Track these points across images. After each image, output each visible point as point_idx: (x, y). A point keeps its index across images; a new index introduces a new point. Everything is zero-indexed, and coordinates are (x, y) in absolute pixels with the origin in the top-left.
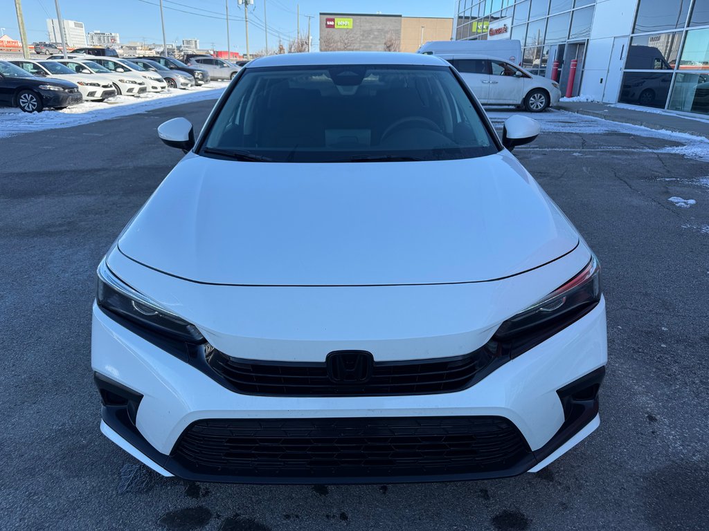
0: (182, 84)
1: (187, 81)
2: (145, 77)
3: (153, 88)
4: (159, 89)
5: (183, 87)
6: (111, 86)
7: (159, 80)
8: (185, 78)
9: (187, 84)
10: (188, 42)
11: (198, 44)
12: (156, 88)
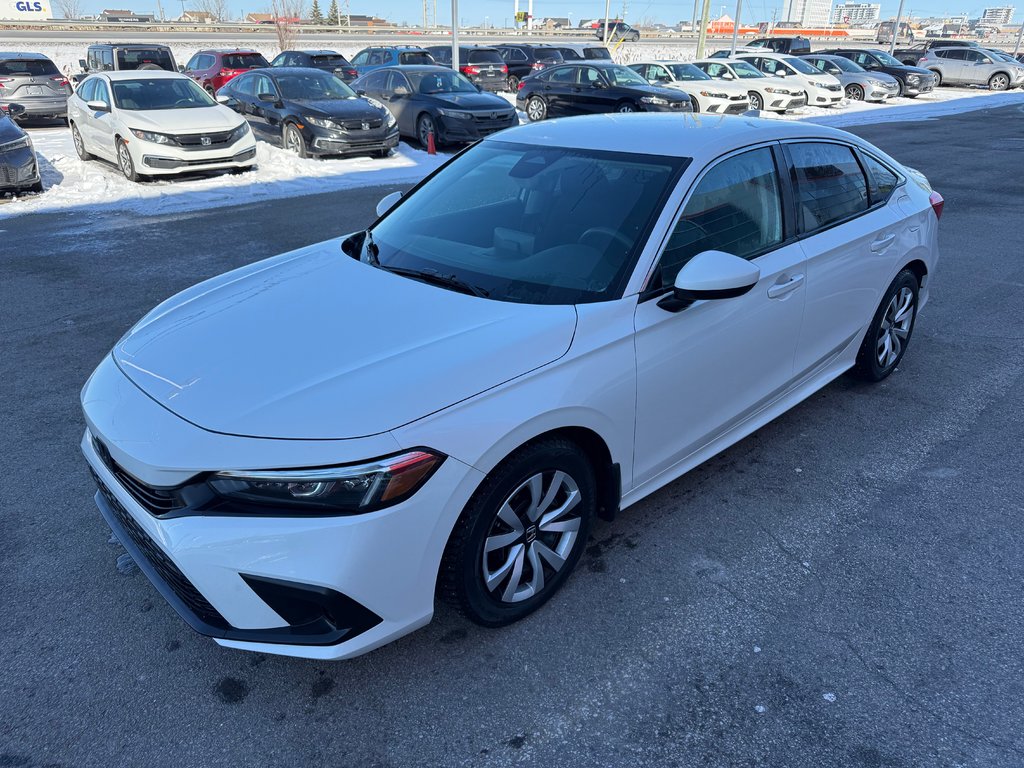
0: (873, 94)
1: (883, 90)
2: (812, 84)
3: (819, 99)
4: (828, 102)
5: (873, 99)
6: (744, 98)
7: (832, 89)
8: (882, 85)
9: (882, 94)
10: (995, 13)
11: (1010, 17)
12: (823, 100)
